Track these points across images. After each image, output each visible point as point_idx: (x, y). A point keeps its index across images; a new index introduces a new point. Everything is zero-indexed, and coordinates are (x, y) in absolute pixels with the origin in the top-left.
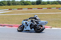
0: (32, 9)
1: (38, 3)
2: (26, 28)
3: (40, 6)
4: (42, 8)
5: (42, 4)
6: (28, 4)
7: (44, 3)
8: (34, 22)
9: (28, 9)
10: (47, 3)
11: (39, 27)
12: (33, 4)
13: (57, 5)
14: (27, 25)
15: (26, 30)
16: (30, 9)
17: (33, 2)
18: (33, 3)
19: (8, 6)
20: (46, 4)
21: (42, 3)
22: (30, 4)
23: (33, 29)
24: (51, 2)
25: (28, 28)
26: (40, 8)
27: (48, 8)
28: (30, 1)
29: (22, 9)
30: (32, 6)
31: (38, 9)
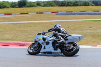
0: (11, 14)
1: (22, 4)
2: (45, 48)
3: (24, 10)
4: (27, 14)
5: (28, 7)
6: (4, 7)
7: (32, 5)
8: (60, 37)
9: (5, 14)
10: (36, 5)
11: (69, 47)
12: (13, 7)
13: (52, 7)
14: (47, 44)
15: (45, 53)
16: (8, 14)
17: (13, 3)
18: (13, 5)
20: (35, 7)
21: (28, 5)
22: (8, 6)
23: (59, 50)
24: (44, 2)
25: (50, 48)
27: (37, 13)
28: (8, 2)
30: (11, 10)
31: (21, 14)
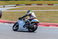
0: (42, 5)
9: (38, 5)
19: (15, 1)
26: (51, 4)
29: (31, 5)
